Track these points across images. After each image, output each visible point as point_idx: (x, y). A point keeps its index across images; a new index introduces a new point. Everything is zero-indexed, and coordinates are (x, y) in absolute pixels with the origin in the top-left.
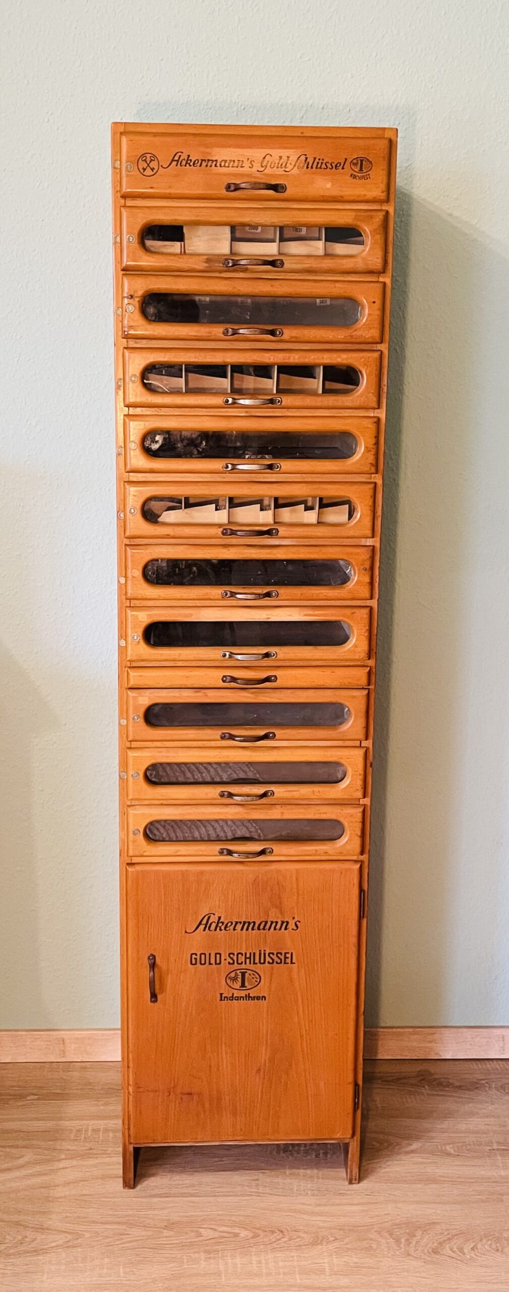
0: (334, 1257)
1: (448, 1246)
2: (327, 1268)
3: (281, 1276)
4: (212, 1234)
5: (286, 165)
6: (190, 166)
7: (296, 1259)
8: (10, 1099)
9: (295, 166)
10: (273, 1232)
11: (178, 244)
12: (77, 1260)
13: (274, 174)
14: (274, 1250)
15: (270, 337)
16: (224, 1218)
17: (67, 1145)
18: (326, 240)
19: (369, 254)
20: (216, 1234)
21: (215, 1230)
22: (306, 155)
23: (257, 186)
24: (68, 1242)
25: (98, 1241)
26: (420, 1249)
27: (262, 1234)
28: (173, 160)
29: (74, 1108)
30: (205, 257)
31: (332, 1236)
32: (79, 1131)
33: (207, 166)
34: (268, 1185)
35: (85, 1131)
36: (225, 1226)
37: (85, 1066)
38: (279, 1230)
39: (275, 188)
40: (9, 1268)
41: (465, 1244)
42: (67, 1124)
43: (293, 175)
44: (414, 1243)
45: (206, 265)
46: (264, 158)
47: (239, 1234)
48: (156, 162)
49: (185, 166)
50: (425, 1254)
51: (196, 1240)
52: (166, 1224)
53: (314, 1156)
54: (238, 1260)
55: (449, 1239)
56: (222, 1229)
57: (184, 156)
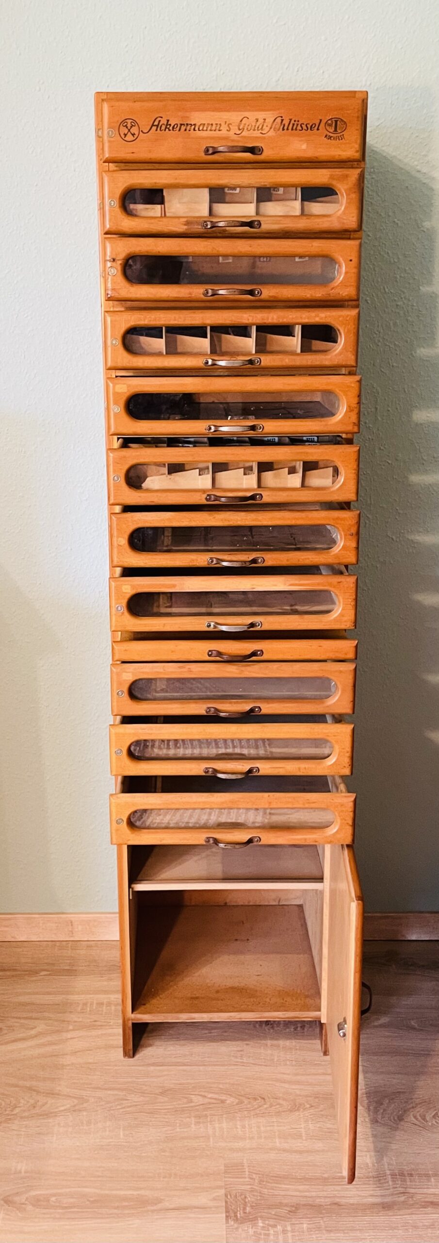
0: (310, 1122)
1: (412, 1113)
2: (304, 1133)
3: (263, 1140)
4: (201, 1100)
5: (262, 127)
6: (169, 130)
7: (276, 1125)
8: (25, 975)
9: (271, 128)
10: (255, 1099)
11: (159, 206)
12: (82, 1123)
13: (251, 137)
14: (257, 1115)
15: (249, 297)
16: (212, 1086)
17: (74, 1017)
18: (303, 200)
19: (344, 213)
20: (206, 1101)
21: (205, 1097)
22: (282, 117)
23: (235, 149)
24: (75, 1106)
25: (102, 1105)
26: (387, 1116)
27: (246, 1101)
28: (153, 125)
29: (81, 982)
30: (185, 220)
31: (308, 1104)
32: (85, 1004)
33: (186, 130)
34: (251, 1055)
35: (91, 1004)
36: (213, 1093)
37: (91, 945)
38: (260, 1097)
39: (252, 150)
40: (23, 1130)
41: (427, 1112)
42: (75, 997)
43: (269, 137)
44: (382, 1111)
45: (186, 227)
46: (241, 121)
47: (226, 1100)
48: (136, 127)
49: (165, 130)
50: (391, 1120)
51: (186, 1105)
52: (161, 1091)
53: (292, 1030)
54: (224, 1125)
55: (413, 1107)
56: (210, 1095)
57: (164, 121)
